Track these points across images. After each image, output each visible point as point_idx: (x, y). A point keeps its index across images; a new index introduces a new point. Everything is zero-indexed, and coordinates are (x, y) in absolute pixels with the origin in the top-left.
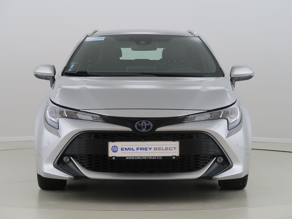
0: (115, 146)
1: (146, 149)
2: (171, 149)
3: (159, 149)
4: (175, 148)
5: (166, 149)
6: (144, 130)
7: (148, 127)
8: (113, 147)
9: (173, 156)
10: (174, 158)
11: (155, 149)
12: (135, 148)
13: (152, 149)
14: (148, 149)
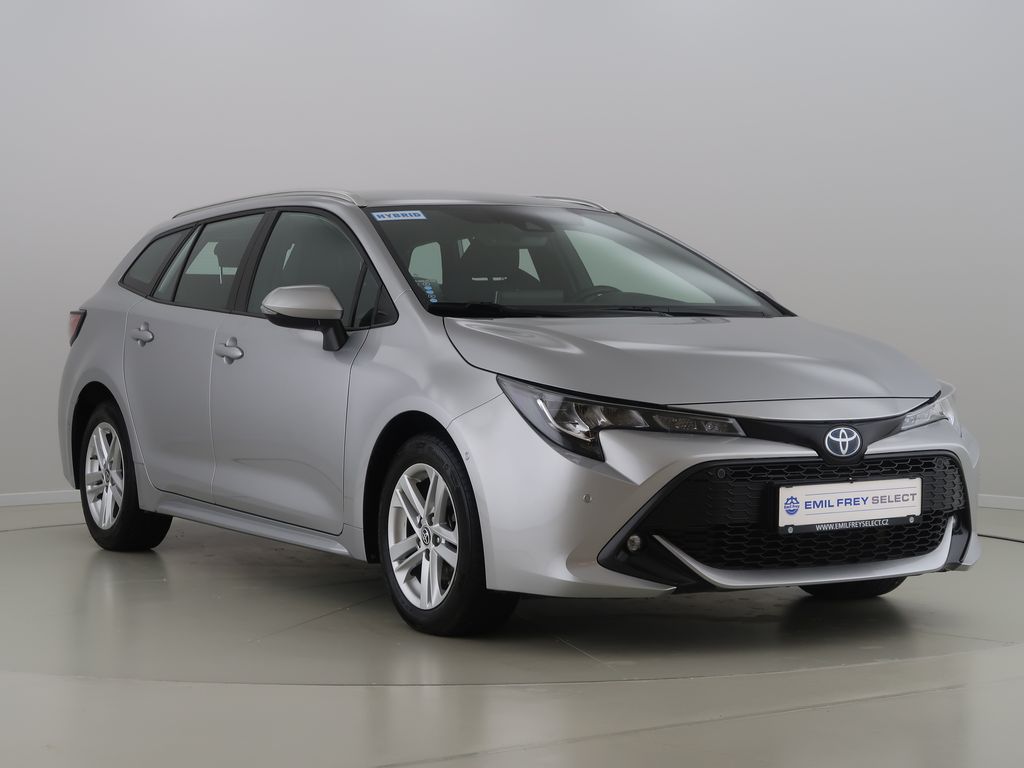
0: (792, 498)
1: (856, 502)
2: (906, 497)
3: (883, 499)
4: (913, 495)
5: (897, 498)
6: (844, 452)
7: (853, 444)
8: (788, 500)
9: (909, 516)
10: (912, 521)
11: (875, 500)
12: (834, 502)
13: (869, 501)
14: (861, 501)
